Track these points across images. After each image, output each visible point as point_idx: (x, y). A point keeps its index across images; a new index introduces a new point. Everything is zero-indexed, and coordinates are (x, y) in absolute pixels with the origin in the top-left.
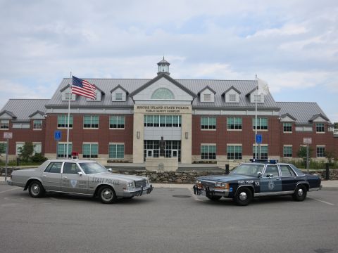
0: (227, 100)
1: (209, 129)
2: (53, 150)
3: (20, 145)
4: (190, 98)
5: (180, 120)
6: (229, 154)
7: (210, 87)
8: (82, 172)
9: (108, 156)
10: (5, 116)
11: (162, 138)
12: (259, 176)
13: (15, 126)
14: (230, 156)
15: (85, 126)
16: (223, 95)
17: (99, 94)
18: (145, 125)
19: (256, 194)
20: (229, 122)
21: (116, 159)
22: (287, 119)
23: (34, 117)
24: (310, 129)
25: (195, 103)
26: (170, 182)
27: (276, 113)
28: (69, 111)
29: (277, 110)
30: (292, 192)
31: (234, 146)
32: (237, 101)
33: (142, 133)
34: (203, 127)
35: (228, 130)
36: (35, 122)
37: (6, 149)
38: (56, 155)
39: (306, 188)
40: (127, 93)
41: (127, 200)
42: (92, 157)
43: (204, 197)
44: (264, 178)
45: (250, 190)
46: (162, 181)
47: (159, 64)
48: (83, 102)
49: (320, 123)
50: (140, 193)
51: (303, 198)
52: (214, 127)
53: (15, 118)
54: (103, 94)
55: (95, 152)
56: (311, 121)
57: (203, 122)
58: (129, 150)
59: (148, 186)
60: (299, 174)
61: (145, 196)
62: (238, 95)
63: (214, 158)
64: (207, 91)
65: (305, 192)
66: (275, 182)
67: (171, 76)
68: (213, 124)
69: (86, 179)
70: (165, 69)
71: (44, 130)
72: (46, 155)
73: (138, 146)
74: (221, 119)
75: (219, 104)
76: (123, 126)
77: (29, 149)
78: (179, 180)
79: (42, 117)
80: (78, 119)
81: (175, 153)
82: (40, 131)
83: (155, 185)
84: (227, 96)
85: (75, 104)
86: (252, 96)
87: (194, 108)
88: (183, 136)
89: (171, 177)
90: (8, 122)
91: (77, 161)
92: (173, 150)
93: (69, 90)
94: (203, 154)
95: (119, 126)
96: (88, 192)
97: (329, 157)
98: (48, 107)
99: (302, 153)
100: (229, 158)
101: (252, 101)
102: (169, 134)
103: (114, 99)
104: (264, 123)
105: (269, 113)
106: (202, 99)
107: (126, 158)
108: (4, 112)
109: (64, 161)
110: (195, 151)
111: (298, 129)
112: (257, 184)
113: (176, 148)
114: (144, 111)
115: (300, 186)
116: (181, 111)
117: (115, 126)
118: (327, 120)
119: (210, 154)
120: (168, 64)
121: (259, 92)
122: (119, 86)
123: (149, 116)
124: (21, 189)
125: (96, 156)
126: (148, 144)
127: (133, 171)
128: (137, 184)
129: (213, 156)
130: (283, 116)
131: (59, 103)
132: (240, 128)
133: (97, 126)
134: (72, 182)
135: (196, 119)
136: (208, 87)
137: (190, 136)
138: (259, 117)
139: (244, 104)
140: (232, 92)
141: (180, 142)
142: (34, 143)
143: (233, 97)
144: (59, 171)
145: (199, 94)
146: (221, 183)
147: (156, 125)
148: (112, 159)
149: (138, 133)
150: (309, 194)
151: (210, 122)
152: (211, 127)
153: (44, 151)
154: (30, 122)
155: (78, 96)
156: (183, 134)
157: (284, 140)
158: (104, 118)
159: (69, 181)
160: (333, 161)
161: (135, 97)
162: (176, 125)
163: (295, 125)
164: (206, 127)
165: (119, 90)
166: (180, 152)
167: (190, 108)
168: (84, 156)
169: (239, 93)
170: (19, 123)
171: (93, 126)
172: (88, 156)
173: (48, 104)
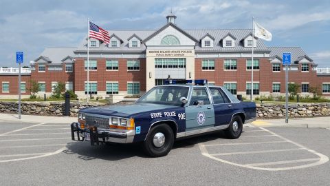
0: (224, 45)
1: (208, 70)
2: (82, 89)
3: (54, 84)
4: (193, 43)
5: (185, 63)
7: (210, 34)
9: (126, 92)
10: (41, 61)
13: (50, 69)
15: (108, 68)
16: (221, 42)
17: (118, 42)
18: (156, 66)
19: (180, 135)
20: (226, 63)
21: (133, 95)
22: (276, 61)
23: (66, 62)
24: (296, 69)
25: (198, 48)
27: (267, 55)
29: (268, 52)
31: (231, 84)
32: (233, 45)
33: (153, 73)
34: (204, 68)
35: (225, 70)
36: (66, 66)
37: (43, 87)
38: (84, 92)
40: (141, 41)
42: (114, 93)
47: (168, 17)
48: (105, 48)
49: (305, 64)
52: (213, 68)
53: (50, 62)
54: (122, 42)
55: (117, 89)
56: (297, 62)
57: (204, 64)
58: (144, 87)
62: (233, 41)
64: (207, 39)
67: (178, 26)
68: (213, 66)
70: (173, 21)
71: (74, 72)
72: (76, 93)
73: (150, 84)
74: (219, 61)
75: (217, 48)
76: (138, 68)
77: (62, 87)
79: (72, 61)
80: (101, 62)
82: (71, 73)
84: (224, 42)
85: (98, 50)
86: (245, 41)
87: (196, 53)
88: (188, 76)
90: (44, 66)
95: (135, 68)
97: (314, 93)
98: (76, 53)
99: (292, 89)
101: (246, 45)
102: (177, 74)
104: (256, 63)
105: (261, 56)
106: (203, 45)
107: (141, 94)
108: (41, 58)
114: (154, 55)
116: (186, 55)
117: (132, 68)
118: (311, 60)
120: (175, 17)
122: (134, 36)
123: (159, 59)
125: (117, 93)
126: (158, 82)
130: (273, 58)
131: (86, 49)
132: (235, 68)
133: (117, 68)
135: (198, 61)
136: (208, 35)
137: (193, 75)
139: (239, 49)
140: (229, 38)
142: (66, 82)
143: (229, 42)
145: (201, 40)
147: (165, 67)
148: (130, 95)
149: (150, 73)
151: (209, 64)
152: (210, 68)
153: (74, 89)
154: (63, 66)
156: (187, 73)
157: (273, 78)
158: (122, 61)
160: (317, 96)
161: (147, 43)
162: (182, 67)
164: (207, 68)
165: (134, 39)
167: (193, 51)
168: (108, 93)
169: (235, 39)
170: (53, 66)
171: (114, 68)
172: (111, 93)
173: (75, 50)
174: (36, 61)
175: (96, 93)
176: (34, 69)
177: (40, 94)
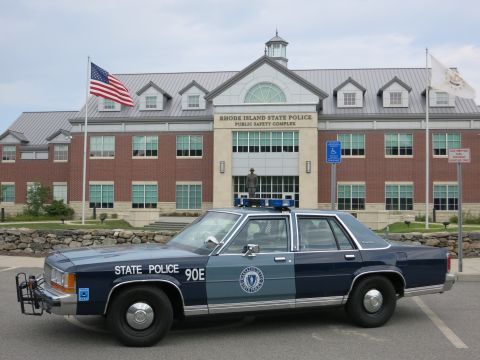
0: (387, 102)
1: (351, 156)
4: (315, 100)
5: (297, 140)
6: (388, 201)
7: (355, 79)
9: (173, 204)
10: (9, 140)
11: (252, 171)
13: (25, 156)
14: (391, 204)
15: (136, 153)
16: (380, 95)
17: (160, 99)
18: (234, 149)
20: (390, 140)
21: (188, 210)
23: (54, 141)
25: (328, 109)
27: (475, 125)
29: (479, 118)
31: (399, 187)
32: (405, 103)
33: (229, 164)
35: (387, 156)
38: (87, 203)
42: (147, 206)
47: (269, 44)
48: (132, 113)
52: (361, 152)
53: (25, 142)
54: (168, 98)
55: (153, 197)
62: (405, 95)
63: (362, 207)
64: (350, 88)
68: (359, 147)
70: (277, 52)
71: (69, 161)
72: (73, 205)
73: (223, 188)
74: (375, 137)
75: (372, 109)
76: (199, 153)
77: (46, 193)
79: (68, 140)
80: (124, 141)
82: (64, 163)
84: (386, 95)
85: (119, 115)
86: (432, 95)
87: (322, 118)
88: (303, 168)
90: (14, 149)
92: (284, 194)
94: (340, 200)
95: (193, 153)
98: (74, 122)
100: (388, 208)
101: (432, 102)
103: (185, 106)
105: (463, 125)
106: (342, 103)
107: (205, 207)
108: (7, 133)
110: (323, 196)
112: (195, 274)
113: (291, 191)
114: (231, 124)
116: (299, 123)
117: (186, 153)
119: (355, 200)
120: (284, 44)
122: (194, 84)
123: (240, 133)
125: (154, 206)
126: (240, 182)
129: (359, 204)
131: (94, 114)
132: (409, 152)
133: (155, 153)
136: (350, 80)
137: (315, 168)
138: (443, 132)
139: (417, 110)
140: (395, 88)
141: (297, 178)
142: (55, 183)
143: (396, 97)
145: (336, 93)
148: (181, 210)
149: (223, 163)
151: (352, 143)
152: (355, 152)
153: (70, 198)
154: (50, 149)
156: (302, 164)
158: (168, 139)
161: (216, 101)
162: (290, 149)
164: (347, 152)
165: (194, 91)
166: (297, 197)
167: (315, 116)
168: (135, 206)
170: (31, 150)
171: (148, 153)
172: (141, 206)
173: (74, 117)
175: (111, 205)
177: (5, 206)
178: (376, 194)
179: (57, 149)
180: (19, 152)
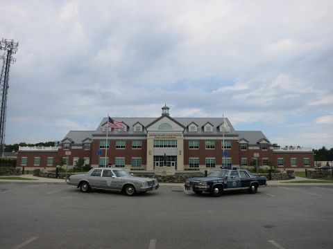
0: (205, 130)
1: (194, 149)
2: (97, 162)
3: (76, 159)
4: (182, 129)
5: (176, 143)
7: (195, 122)
8: (114, 176)
9: (130, 166)
10: (67, 141)
11: (165, 154)
12: (227, 178)
13: (73, 148)
14: (208, 165)
15: (117, 147)
16: (203, 127)
17: (126, 127)
18: (154, 146)
19: (225, 190)
20: (207, 143)
21: (136, 168)
22: (243, 142)
23: (86, 142)
24: (258, 148)
25: (186, 132)
26: (170, 182)
27: (236, 138)
28: (107, 138)
29: (237, 136)
30: (248, 188)
31: (211, 159)
32: (212, 130)
33: (152, 151)
34: (190, 147)
35: (206, 149)
37: (67, 162)
38: (98, 165)
39: (257, 185)
40: (143, 127)
41: (143, 193)
42: (121, 166)
43: (191, 191)
44: (229, 179)
45: (221, 187)
46: (165, 181)
47: (163, 109)
48: (115, 132)
49: (264, 144)
50: (151, 189)
51: (255, 192)
52: (197, 147)
53: (73, 142)
54: (128, 127)
55: (123, 163)
56: (258, 143)
57: (190, 144)
58: (144, 162)
59: (156, 184)
60: (252, 176)
61: (154, 191)
63: (198, 167)
64: (193, 125)
65: (256, 188)
66: (236, 182)
67: (170, 116)
68: (196, 145)
69: (117, 180)
70: (166, 111)
71: (91, 150)
72: (92, 166)
73: (150, 159)
74: (202, 142)
75: (200, 133)
76: (140, 147)
77: (81, 161)
78: (176, 181)
79: (90, 142)
80: (112, 143)
81: (173, 164)
82: (88, 150)
83: (160, 184)
84: (205, 127)
85: (110, 133)
86: (221, 128)
87: (184, 136)
88: (178, 153)
89: (171, 179)
90: (69, 145)
91: (111, 169)
92: (172, 162)
93: (107, 125)
94: (190, 164)
96: (118, 188)
97: (271, 166)
98: (94, 135)
99: (253, 163)
100: (207, 167)
101: (221, 131)
102: (169, 152)
103: (135, 130)
104: (229, 144)
105: (232, 138)
106: (190, 130)
107: (142, 167)
108: (66, 139)
109: (103, 169)
110: (186, 162)
111: (250, 148)
112: (225, 182)
113: (174, 161)
114: (154, 137)
115: (253, 185)
116: (177, 137)
117: (135, 147)
118: (268, 142)
119: (195, 164)
120: (168, 109)
121: (225, 125)
122: (138, 122)
123: (156, 140)
124: (75, 187)
125: (124, 166)
126: (156, 158)
127: (146, 175)
128: (149, 183)
129: (197, 165)
130: (241, 140)
131: (101, 133)
132: (214, 147)
133: (124, 147)
134: (108, 182)
135: (186, 142)
136: (193, 123)
137: (182, 153)
138: (225, 140)
139: (216, 133)
140: (208, 125)
141: (176, 157)
142: (85, 158)
143: (208, 128)
144: (99, 175)
145: (188, 127)
146: (202, 182)
147: (161, 146)
148: (134, 168)
149: (150, 151)
150: (259, 189)
151: (195, 144)
152: (195, 147)
153: (91, 163)
154: (83, 145)
155: (113, 129)
156: (178, 151)
157: (241, 155)
158: (129, 142)
159: (106, 182)
160: (273, 168)
161: (148, 129)
162: (174, 146)
163: (248, 145)
164: (193, 147)
165: (138, 125)
166: (176, 163)
167: (182, 135)
168: (116, 166)
169: (213, 126)
170: (75, 145)
171: (122, 147)
172: (119, 166)
173: (94, 133)
174: (63, 141)
176: (60, 147)
177: (65, 167)
178: (202, 162)
179: (86, 145)
180: (71, 146)
